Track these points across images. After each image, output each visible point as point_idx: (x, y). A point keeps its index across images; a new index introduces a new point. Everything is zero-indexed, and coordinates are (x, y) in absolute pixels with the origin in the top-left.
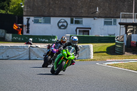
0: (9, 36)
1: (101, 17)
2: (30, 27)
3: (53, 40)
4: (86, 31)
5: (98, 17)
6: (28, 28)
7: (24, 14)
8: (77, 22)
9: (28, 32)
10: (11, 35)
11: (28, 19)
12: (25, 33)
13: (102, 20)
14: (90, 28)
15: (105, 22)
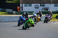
0: (14, 12)
1: (53, 3)
2: (23, 8)
3: (33, 13)
4: (47, 9)
5: (52, 3)
6: (22, 9)
7: (20, 3)
8: (43, 6)
9: (22, 10)
10: (15, 11)
11: (22, 5)
12: (21, 11)
13: (54, 5)
14: (48, 8)
15: (55, 5)
